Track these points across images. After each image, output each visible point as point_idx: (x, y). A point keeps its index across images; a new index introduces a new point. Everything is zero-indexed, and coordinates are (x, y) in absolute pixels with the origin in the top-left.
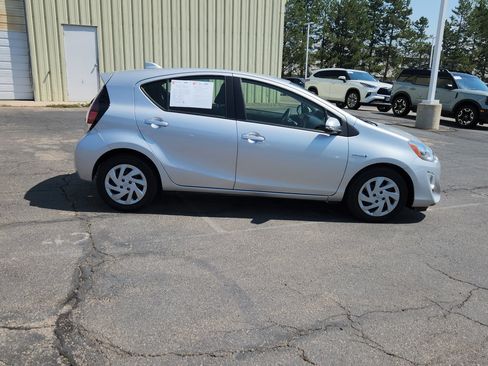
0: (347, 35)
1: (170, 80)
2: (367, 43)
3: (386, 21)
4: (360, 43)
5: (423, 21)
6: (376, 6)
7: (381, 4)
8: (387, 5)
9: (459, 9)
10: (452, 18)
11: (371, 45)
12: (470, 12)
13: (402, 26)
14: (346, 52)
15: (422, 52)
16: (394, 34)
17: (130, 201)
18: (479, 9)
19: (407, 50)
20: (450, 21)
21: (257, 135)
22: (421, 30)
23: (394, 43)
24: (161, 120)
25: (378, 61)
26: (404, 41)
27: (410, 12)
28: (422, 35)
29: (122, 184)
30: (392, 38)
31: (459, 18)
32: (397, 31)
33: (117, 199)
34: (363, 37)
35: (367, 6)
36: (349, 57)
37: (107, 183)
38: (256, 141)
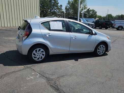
0: (45, 8)
1: (49, 21)
2: (49, 10)
3: (53, 5)
4: (48, 10)
5: (61, 6)
6: (50, 1)
7: (52, 1)
8: (53, 1)
9: (68, 3)
10: (67, 5)
11: (50, 11)
12: (70, 4)
13: (57, 6)
14: (45, 12)
15: (62, 13)
16: (55, 8)
17: (40, 59)
18: (72, 3)
19: (58, 12)
20: (66, 6)
21: (75, 36)
22: (61, 8)
23: (55, 10)
24: (49, 34)
25: (52, 15)
26: (58, 10)
27: (58, 3)
28: (61, 9)
29: (38, 54)
30: (55, 9)
31: (68, 5)
32: (56, 8)
33: (36, 59)
34: (49, 9)
35: (48, 1)
36: (46, 14)
37: (33, 55)
38: (75, 38)
